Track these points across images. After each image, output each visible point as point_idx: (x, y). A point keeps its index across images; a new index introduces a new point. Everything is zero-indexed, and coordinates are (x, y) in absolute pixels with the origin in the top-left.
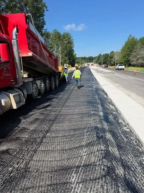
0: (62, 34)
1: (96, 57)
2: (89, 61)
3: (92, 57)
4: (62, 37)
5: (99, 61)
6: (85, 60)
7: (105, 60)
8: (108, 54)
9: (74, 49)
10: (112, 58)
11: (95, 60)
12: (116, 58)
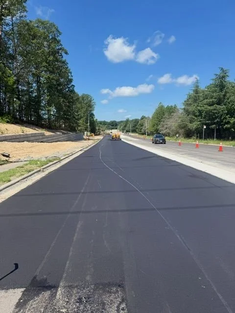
0: (80, 95)
1: (122, 122)
2: (111, 127)
3: (115, 121)
4: (81, 99)
5: (127, 128)
6: (106, 126)
7: (134, 127)
8: (138, 119)
9: (94, 112)
10: (142, 126)
11: (120, 127)
12: (147, 126)
